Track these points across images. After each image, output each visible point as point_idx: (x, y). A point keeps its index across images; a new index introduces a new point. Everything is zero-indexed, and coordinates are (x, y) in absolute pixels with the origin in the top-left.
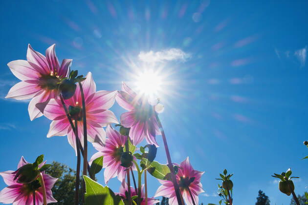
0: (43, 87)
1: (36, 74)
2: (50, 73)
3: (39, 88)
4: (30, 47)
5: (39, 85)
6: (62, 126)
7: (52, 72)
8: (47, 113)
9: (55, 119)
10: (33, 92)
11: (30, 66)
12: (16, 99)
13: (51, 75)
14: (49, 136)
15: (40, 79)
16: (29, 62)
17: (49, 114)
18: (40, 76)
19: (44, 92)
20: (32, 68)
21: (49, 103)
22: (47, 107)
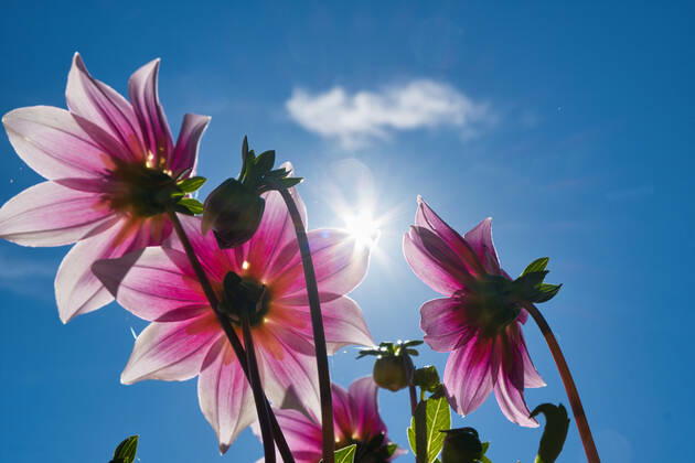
0: (117, 205)
1: (97, 160)
2: (144, 161)
3: (105, 207)
4: (79, 65)
5: (104, 200)
6: (182, 343)
7: (151, 157)
8: (133, 295)
9: (163, 319)
10: (83, 220)
11: (76, 128)
12: (19, 243)
13: (149, 165)
14: (127, 378)
15: (111, 176)
16: (74, 116)
17: (141, 298)
18: (112, 167)
19: (120, 224)
20: (85, 136)
21: (139, 262)
22: (134, 276)
